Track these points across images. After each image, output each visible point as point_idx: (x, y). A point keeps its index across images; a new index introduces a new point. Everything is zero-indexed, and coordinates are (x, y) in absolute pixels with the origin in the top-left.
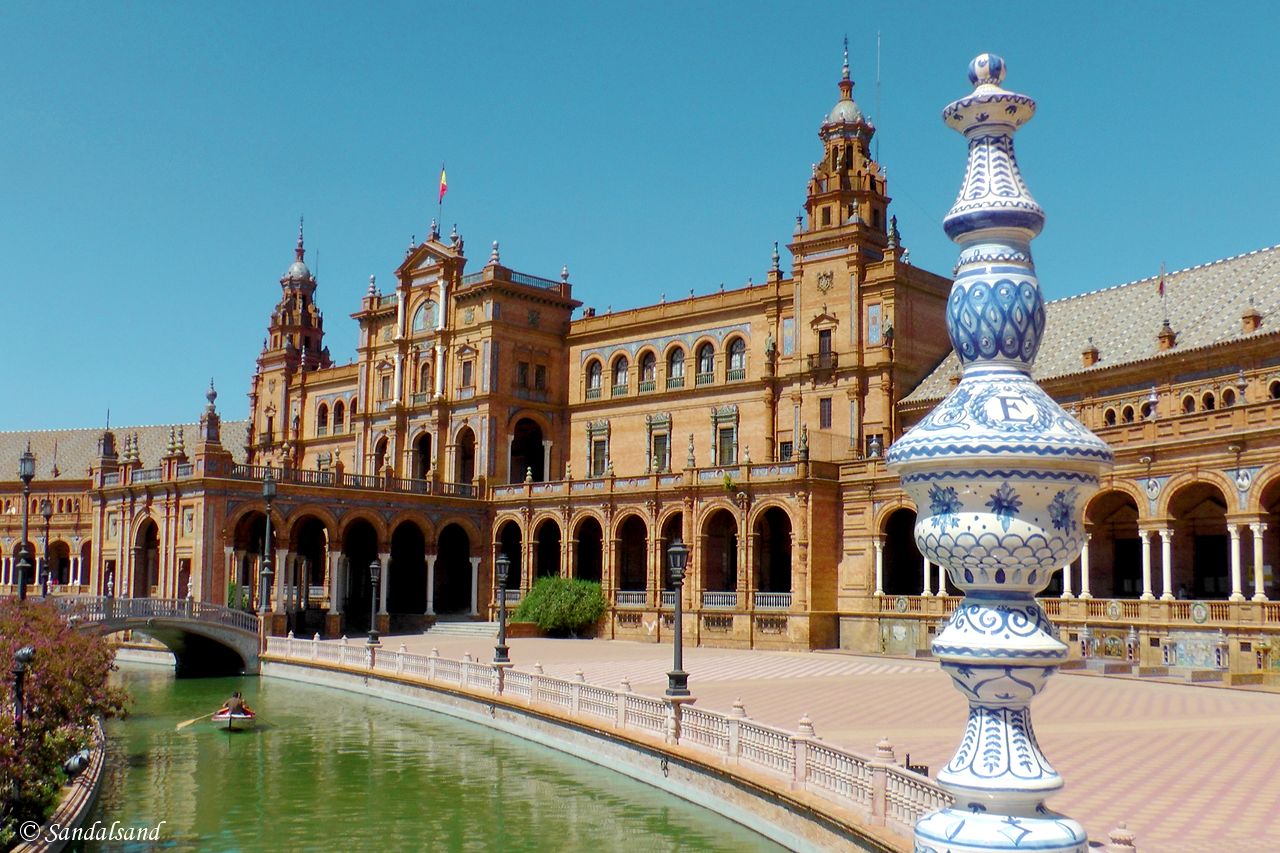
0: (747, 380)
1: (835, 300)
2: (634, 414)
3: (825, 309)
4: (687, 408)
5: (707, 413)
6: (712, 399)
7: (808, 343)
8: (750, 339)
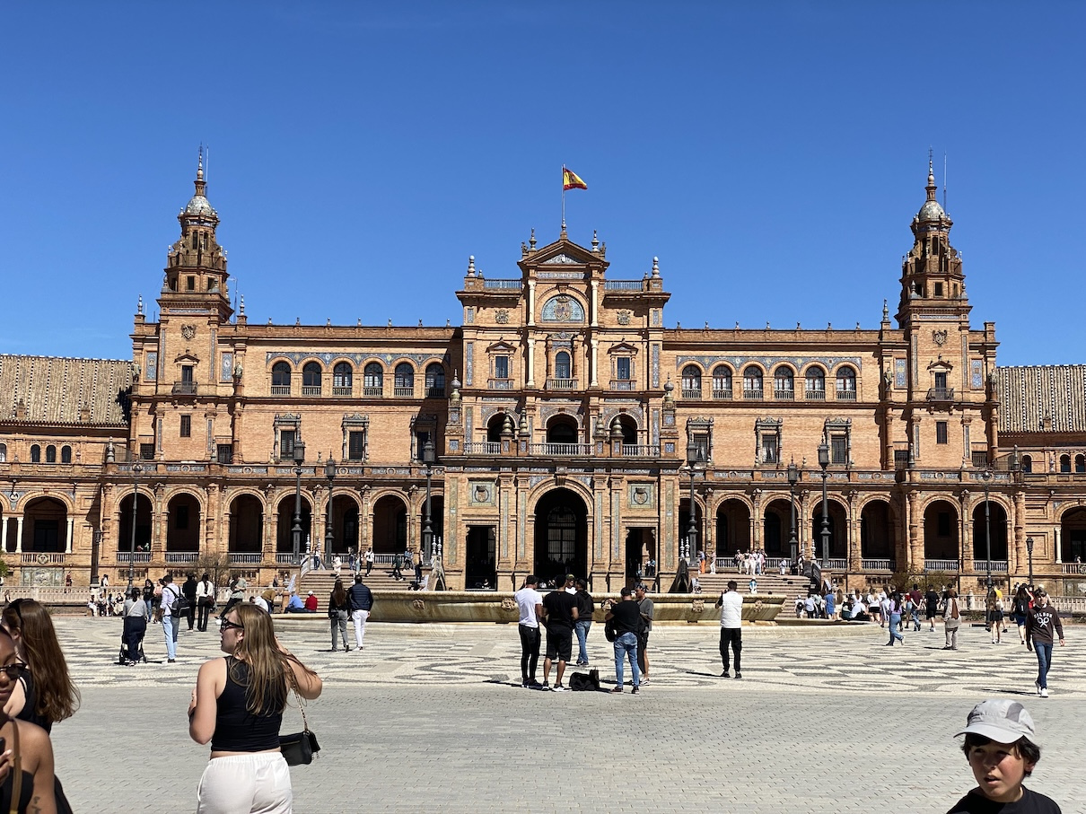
0: (859, 399)
1: (949, 352)
2: (740, 415)
3: (939, 357)
4: (798, 416)
6: (824, 411)
7: (925, 381)
8: (860, 369)
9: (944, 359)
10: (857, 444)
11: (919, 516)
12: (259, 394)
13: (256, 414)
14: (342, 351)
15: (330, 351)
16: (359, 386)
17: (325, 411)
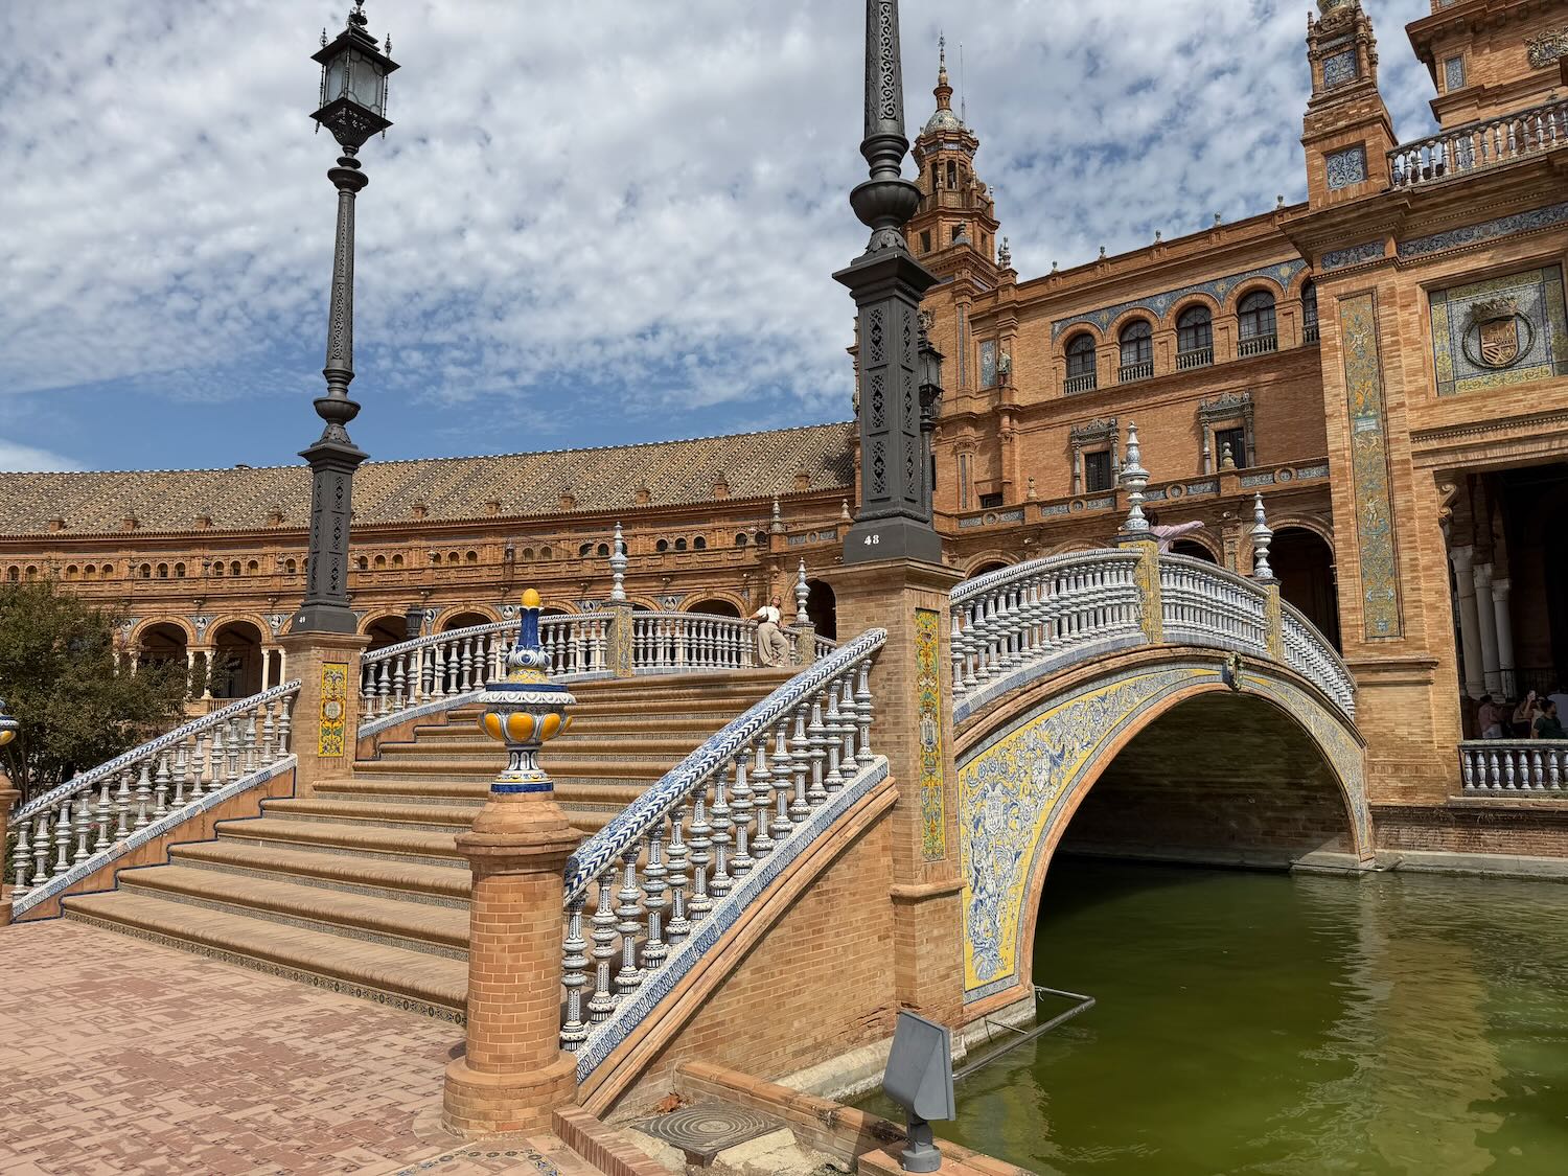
12: (1042, 398)
13: (1040, 434)
14: (1187, 282)
15: (1163, 289)
16: (1226, 341)
17: (1164, 404)
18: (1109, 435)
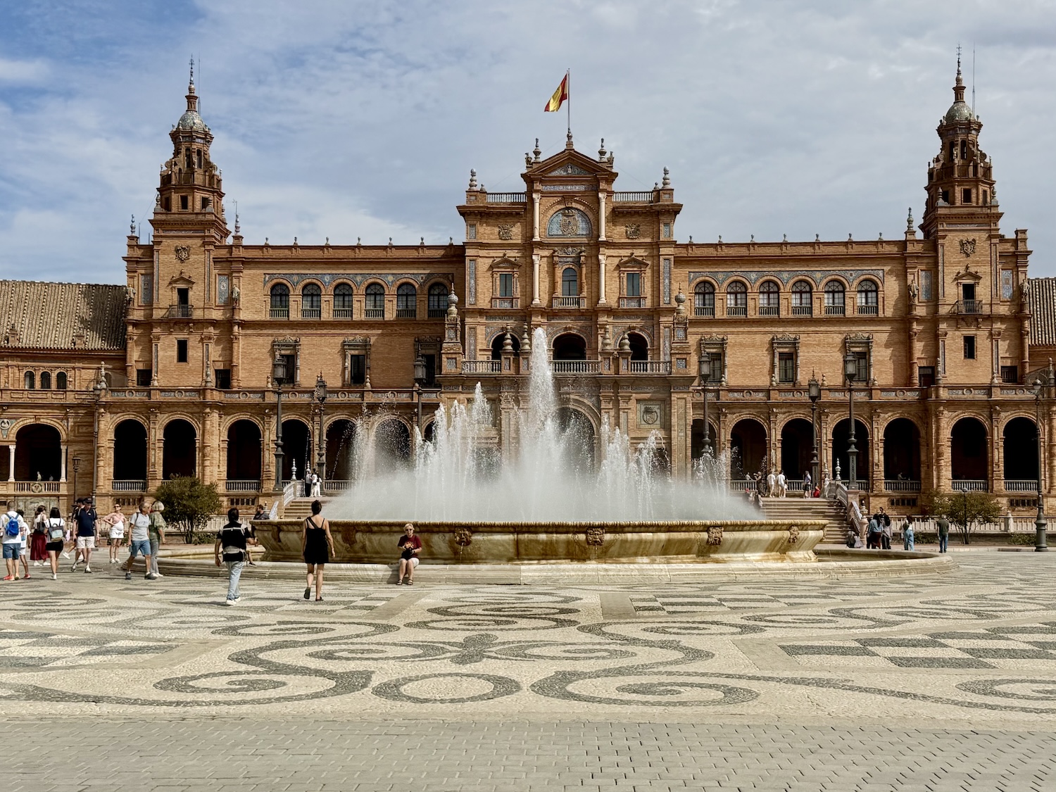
0: (881, 314)
1: (977, 262)
3: (967, 268)
5: (838, 339)
6: (844, 328)
7: (951, 293)
8: (883, 283)
9: (972, 270)
10: (879, 361)
11: (946, 434)
12: (257, 317)
13: (255, 338)
14: (342, 272)
15: (329, 272)
16: (360, 308)
17: (325, 335)
18: (295, 346)
